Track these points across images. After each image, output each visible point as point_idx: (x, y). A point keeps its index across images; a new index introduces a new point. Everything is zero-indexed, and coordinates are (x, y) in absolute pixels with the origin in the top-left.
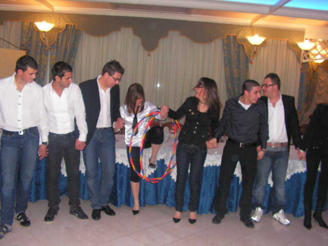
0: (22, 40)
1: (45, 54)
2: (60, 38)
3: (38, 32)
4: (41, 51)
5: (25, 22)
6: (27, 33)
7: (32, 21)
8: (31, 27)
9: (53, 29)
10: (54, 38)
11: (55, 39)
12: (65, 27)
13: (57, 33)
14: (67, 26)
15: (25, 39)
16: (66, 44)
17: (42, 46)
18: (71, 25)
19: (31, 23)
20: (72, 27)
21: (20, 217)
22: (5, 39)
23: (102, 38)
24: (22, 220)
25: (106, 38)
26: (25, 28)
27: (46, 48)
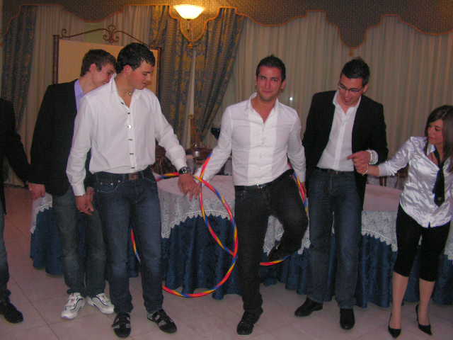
0: (151, 34)
1: (188, 55)
2: (211, 29)
3: (177, 19)
4: (182, 49)
5: (155, 6)
6: (160, 22)
7: (166, 4)
8: (165, 14)
9: (202, 16)
10: (201, 30)
11: (204, 32)
12: (218, 12)
13: (206, 22)
14: (221, 9)
15: (155, 32)
16: (220, 38)
17: (183, 43)
18: (228, 9)
19: (164, 7)
20: (230, 11)
22: (125, 31)
23: (276, 29)
25: (282, 30)
26: (156, 16)
27: (190, 45)
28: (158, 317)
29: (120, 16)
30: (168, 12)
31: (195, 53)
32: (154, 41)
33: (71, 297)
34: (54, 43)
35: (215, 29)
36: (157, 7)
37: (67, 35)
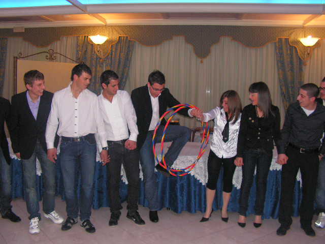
0: (77, 53)
1: (100, 66)
2: (114, 50)
3: (92, 45)
4: (96, 63)
5: (79, 36)
6: (82, 47)
8: (86, 41)
9: (107, 42)
10: (108, 51)
12: (118, 39)
13: (110, 46)
14: (120, 37)
15: (80, 53)
16: (120, 55)
17: (97, 58)
18: (124, 37)
19: (85, 36)
20: (125, 38)
22: (62, 54)
23: (154, 48)
24: (87, 227)
25: (158, 48)
26: (80, 42)
27: (101, 60)
28: (85, 224)
29: (58, 43)
30: (88, 41)
31: (104, 65)
32: (79, 59)
34: (14, 61)
35: (116, 50)
36: (81, 38)
37: (22, 56)
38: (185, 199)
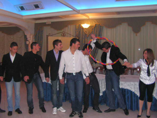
0: (76, 33)
1: (87, 38)
2: (93, 31)
3: (83, 28)
4: (85, 37)
5: (76, 25)
6: (78, 30)
7: (80, 24)
9: (90, 27)
11: (91, 31)
13: (91, 28)
14: (96, 24)
15: (77, 32)
17: (85, 35)
18: (98, 24)
19: (79, 25)
20: (98, 25)
21: (79, 113)
22: (69, 33)
23: (113, 29)
24: (80, 115)
25: (115, 29)
26: (77, 27)
27: (87, 36)
29: (67, 28)
30: (80, 26)
31: (89, 38)
32: (77, 35)
33: (54, 109)
34: (47, 37)
36: (77, 25)
37: (50, 35)
38: (129, 103)
